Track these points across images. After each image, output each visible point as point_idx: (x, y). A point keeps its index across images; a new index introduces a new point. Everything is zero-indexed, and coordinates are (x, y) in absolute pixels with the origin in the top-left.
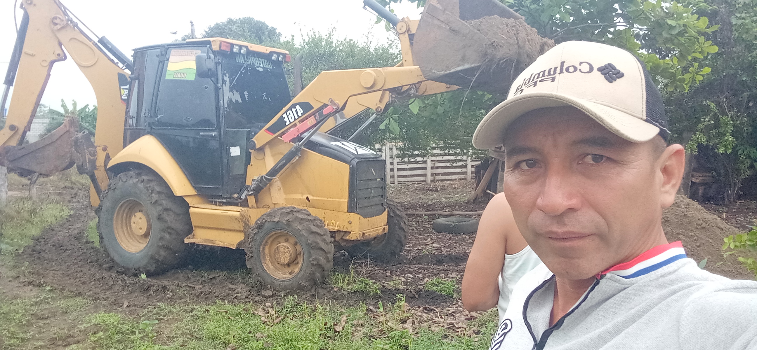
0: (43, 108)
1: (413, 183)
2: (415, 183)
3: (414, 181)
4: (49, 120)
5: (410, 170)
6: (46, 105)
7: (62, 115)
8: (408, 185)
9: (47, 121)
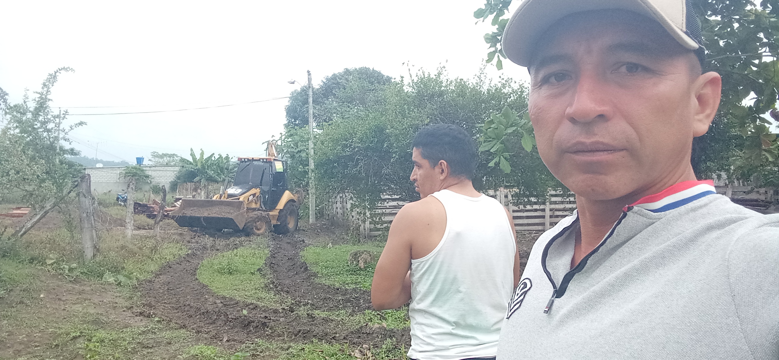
0: (176, 158)
1: (530, 232)
2: (532, 232)
3: (531, 230)
4: (180, 168)
5: (527, 218)
6: (179, 155)
7: (191, 163)
8: (525, 235)
9: (177, 169)
